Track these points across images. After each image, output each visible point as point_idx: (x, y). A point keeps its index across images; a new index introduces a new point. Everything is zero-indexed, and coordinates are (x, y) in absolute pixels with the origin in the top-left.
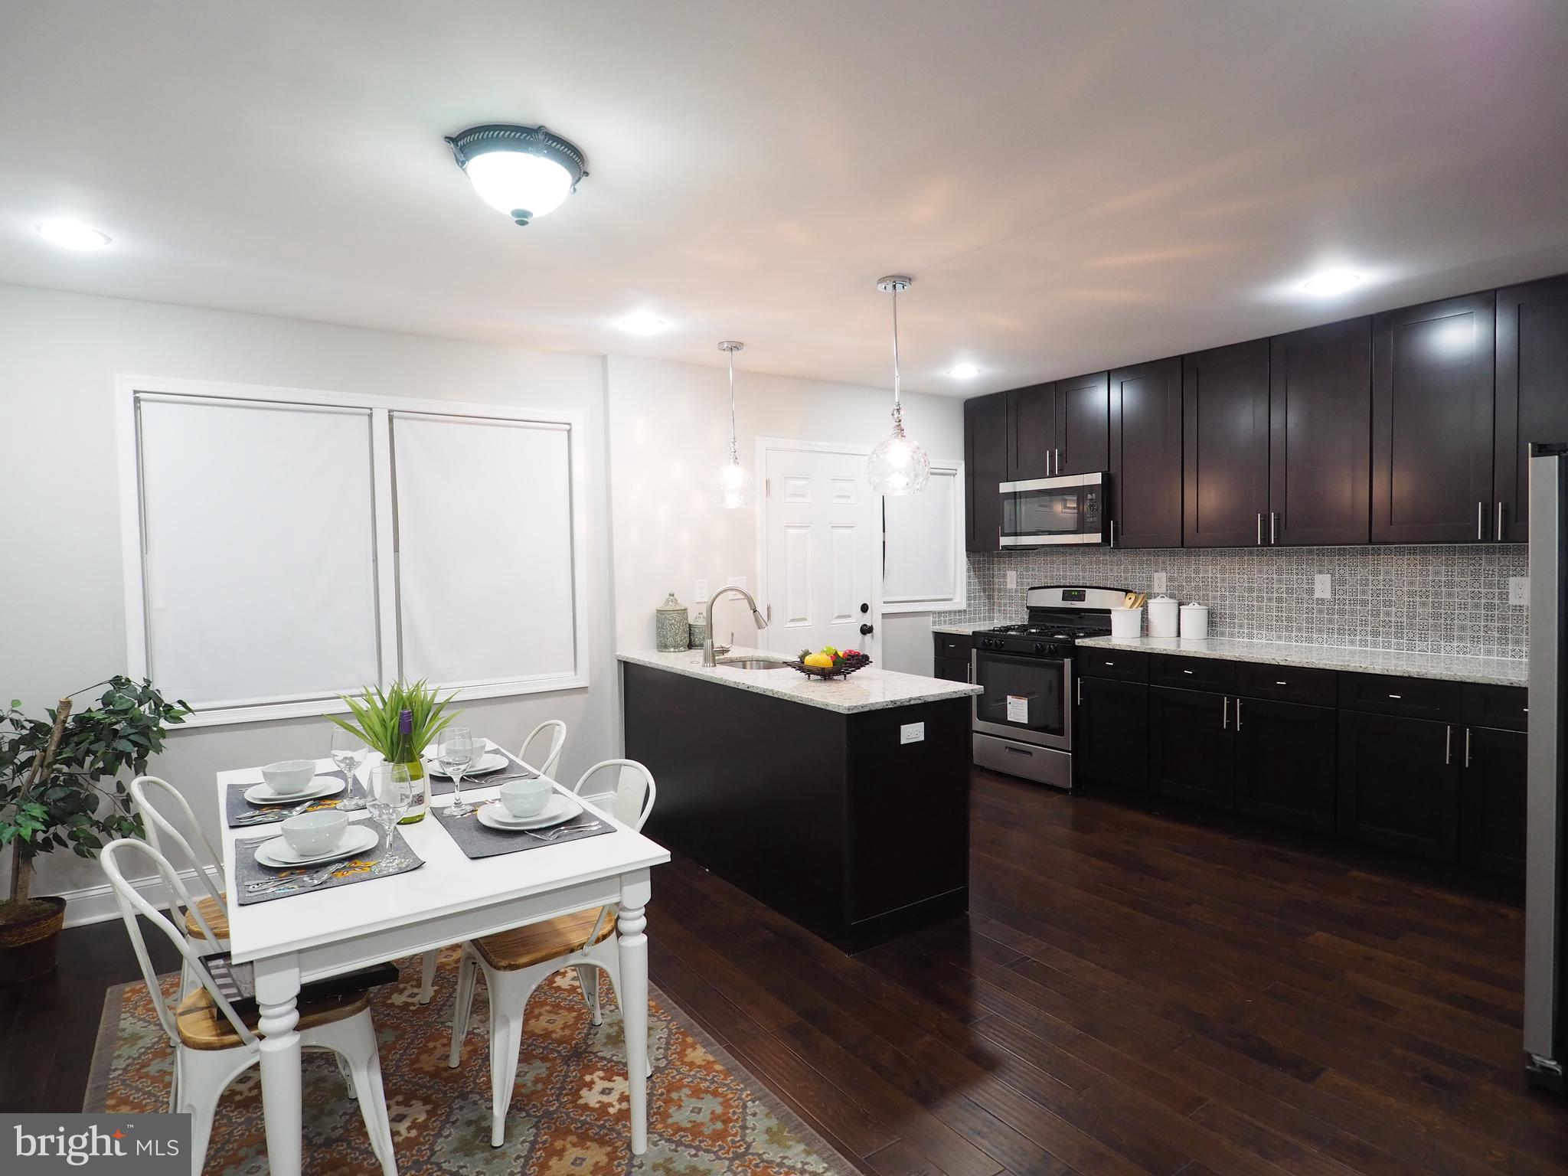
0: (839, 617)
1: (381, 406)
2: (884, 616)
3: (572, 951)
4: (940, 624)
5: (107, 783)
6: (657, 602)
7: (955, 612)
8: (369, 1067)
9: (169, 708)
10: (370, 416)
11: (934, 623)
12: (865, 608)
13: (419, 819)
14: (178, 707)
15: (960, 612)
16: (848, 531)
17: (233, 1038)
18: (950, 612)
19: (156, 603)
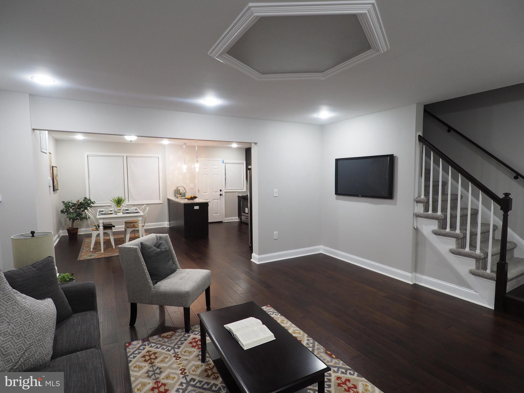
0: (215, 192)
1: (125, 155)
2: (225, 192)
3: (136, 227)
4: (239, 194)
5: (83, 213)
6: (175, 188)
7: (243, 192)
8: (112, 236)
9: (92, 202)
10: (123, 157)
11: (238, 194)
12: (221, 191)
13: (120, 212)
14: (93, 202)
15: (245, 192)
16: (217, 175)
17: (97, 230)
18: (242, 192)
19: (91, 187)
